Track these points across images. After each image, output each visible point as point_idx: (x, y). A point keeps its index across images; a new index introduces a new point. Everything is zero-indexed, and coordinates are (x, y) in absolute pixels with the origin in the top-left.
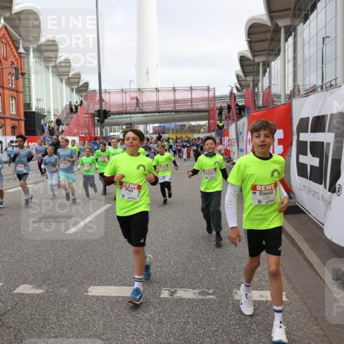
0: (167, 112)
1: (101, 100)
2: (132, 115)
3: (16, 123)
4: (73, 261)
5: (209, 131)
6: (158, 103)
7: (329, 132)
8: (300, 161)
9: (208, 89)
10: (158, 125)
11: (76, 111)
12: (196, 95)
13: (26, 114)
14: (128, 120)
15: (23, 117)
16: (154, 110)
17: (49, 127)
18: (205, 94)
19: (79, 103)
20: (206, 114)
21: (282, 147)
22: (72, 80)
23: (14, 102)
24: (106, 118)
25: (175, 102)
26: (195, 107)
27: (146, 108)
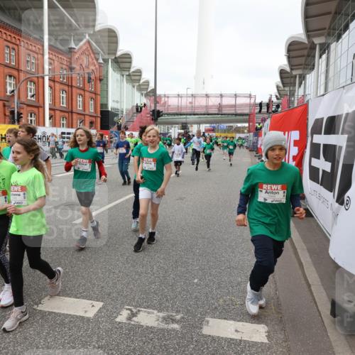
0: (215, 114)
1: (156, 102)
2: (188, 116)
3: (94, 119)
6: (207, 107)
7: (342, 134)
8: (312, 164)
9: (250, 96)
10: (208, 125)
11: (141, 111)
12: (240, 101)
13: (102, 112)
14: (184, 120)
15: (99, 115)
16: (203, 112)
18: (247, 101)
20: (247, 117)
21: (297, 148)
22: (142, 87)
23: (92, 102)
26: (239, 112)
27: (196, 111)
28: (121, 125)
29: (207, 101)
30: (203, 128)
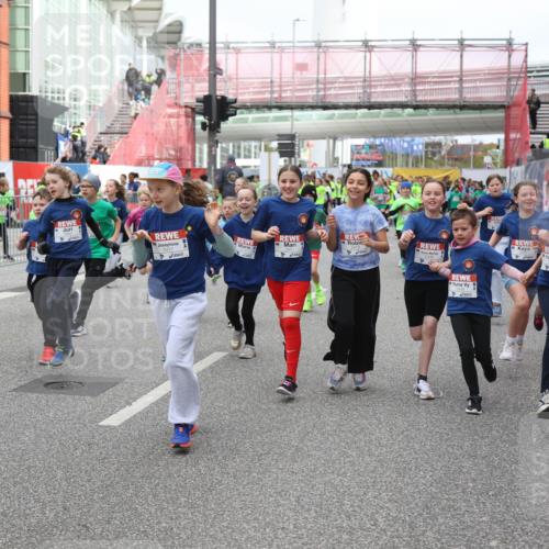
0: (393, 106)
1: (215, 70)
2: (297, 113)
4: (114, 500)
5: (506, 163)
6: (367, 81)
9: (509, 46)
12: (476, 61)
13: (14, 101)
14: (285, 126)
15: (5, 111)
16: (355, 100)
17: (75, 138)
18: (498, 61)
19: (154, 77)
20: (500, 114)
22: (139, 15)
24: (225, 118)
25: (416, 79)
26: (470, 96)
27: (333, 95)
28: (84, 144)
29: (367, 63)
30: (344, 151)
